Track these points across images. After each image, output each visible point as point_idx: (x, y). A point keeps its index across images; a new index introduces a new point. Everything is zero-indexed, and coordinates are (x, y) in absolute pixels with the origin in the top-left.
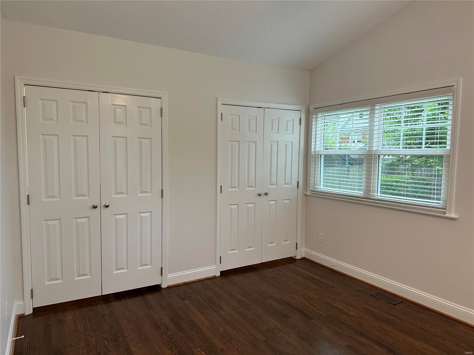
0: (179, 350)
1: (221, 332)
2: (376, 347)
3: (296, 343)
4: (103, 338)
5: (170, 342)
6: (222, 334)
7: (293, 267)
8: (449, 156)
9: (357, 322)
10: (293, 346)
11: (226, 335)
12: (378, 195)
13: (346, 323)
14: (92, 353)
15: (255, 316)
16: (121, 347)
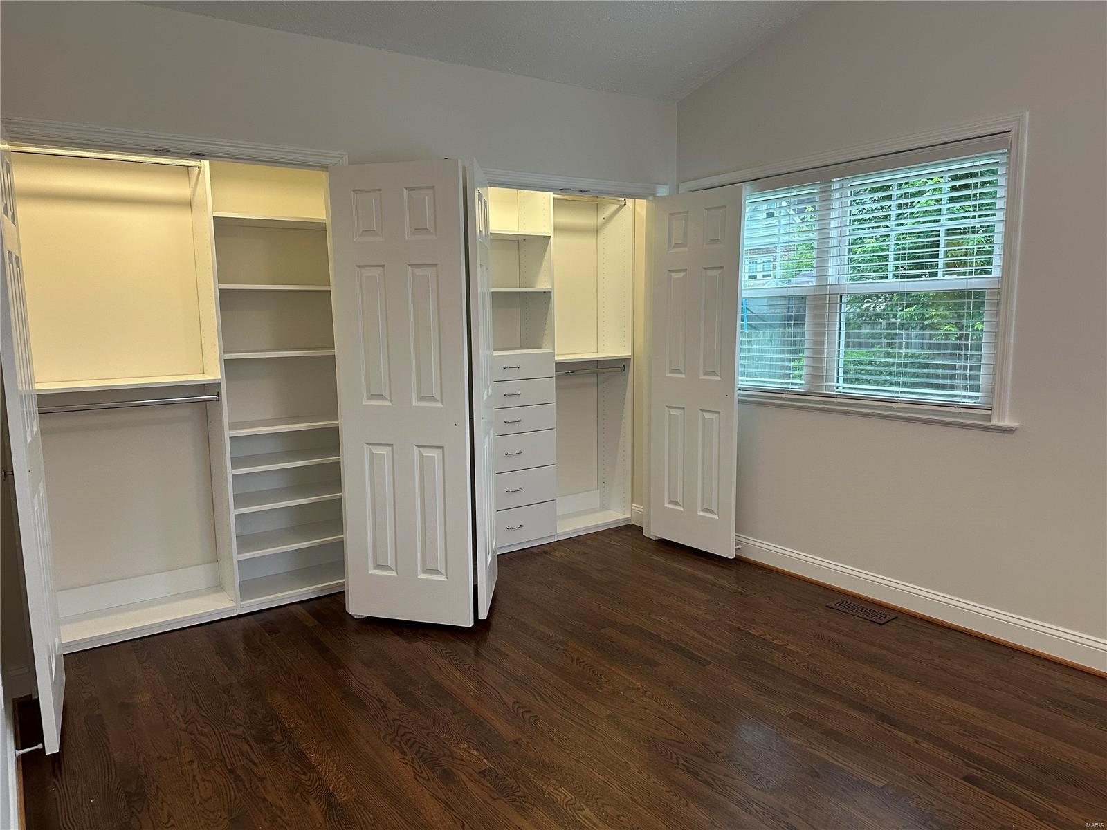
0: (419, 751)
1: (510, 704)
2: (855, 714)
3: (679, 717)
4: (236, 736)
5: (395, 734)
6: (511, 708)
7: (651, 556)
8: (998, 291)
9: (805, 664)
10: (674, 723)
11: (521, 711)
12: (839, 386)
13: (782, 668)
14: (215, 771)
15: (580, 666)
16: (282, 753)
